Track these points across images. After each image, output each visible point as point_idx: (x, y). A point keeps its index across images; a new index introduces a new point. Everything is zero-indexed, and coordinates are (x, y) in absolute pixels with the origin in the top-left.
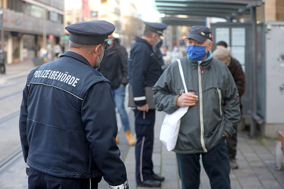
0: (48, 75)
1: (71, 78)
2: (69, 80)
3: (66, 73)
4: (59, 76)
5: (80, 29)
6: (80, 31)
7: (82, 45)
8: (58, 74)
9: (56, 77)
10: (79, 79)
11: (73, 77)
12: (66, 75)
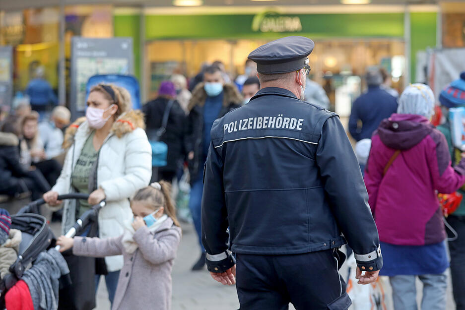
0: (252, 125)
1: (290, 121)
2: (289, 123)
3: (280, 116)
4: (270, 122)
5: (272, 54)
6: (272, 57)
7: (279, 75)
8: (268, 120)
9: (267, 124)
10: (302, 120)
11: (293, 119)
12: (281, 119)
